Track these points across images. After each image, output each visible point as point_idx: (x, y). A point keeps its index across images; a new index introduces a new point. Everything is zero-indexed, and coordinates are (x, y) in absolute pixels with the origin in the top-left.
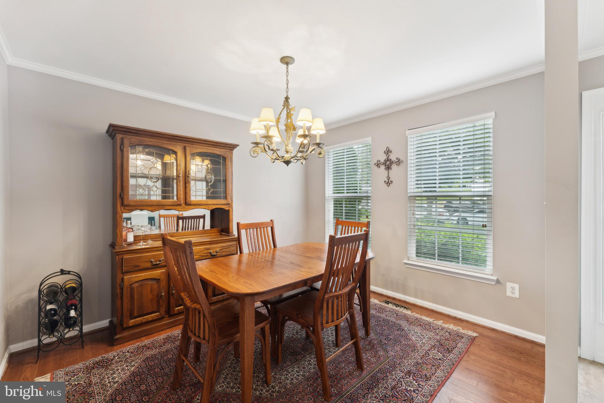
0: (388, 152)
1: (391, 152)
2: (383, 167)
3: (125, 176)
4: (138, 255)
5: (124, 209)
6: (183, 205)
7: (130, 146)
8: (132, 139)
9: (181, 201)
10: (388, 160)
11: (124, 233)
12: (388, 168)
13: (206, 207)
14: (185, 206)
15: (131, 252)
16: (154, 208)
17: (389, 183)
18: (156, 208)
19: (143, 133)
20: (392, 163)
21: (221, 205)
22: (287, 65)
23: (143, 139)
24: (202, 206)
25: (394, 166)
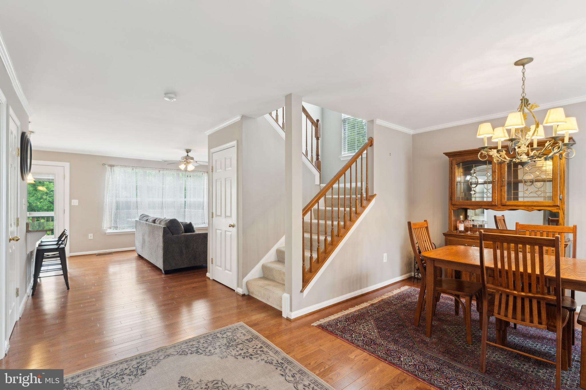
3: (453, 185)
4: (457, 239)
5: (453, 207)
6: (500, 206)
7: (456, 164)
8: (457, 160)
9: (496, 202)
11: (458, 224)
13: (525, 208)
14: (501, 206)
15: (453, 235)
16: (474, 207)
18: (475, 207)
19: (464, 153)
21: (545, 207)
22: (524, 66)
23: (464, 157)
24: (520, 207)
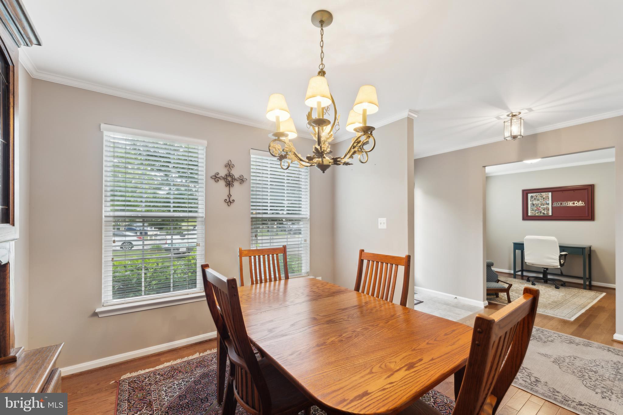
0: (229, 166)
1: (233, 166)
2: (222, 183)
10: (229, 175)
12: (229, 184)
17: (229, 202)
20: (234, 179)
22: (322, 26)
25: (236, 184)
